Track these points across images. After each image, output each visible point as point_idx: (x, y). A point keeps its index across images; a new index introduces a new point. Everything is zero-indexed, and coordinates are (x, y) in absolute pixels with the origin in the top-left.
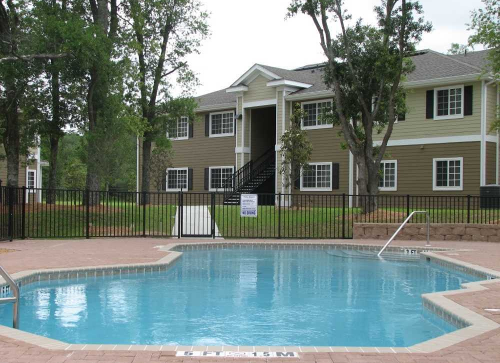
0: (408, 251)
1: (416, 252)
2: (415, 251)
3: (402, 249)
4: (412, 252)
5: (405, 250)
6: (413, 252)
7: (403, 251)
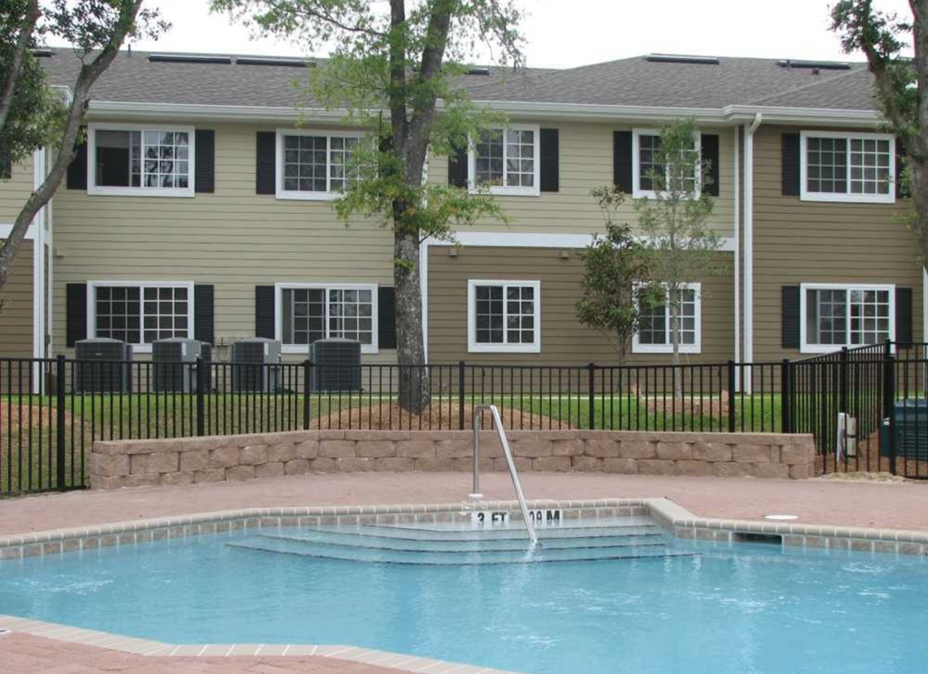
0: (481, 515)
1: (506, 517)
2: (503, 515)
3: (464, 513)
4: (494, 519)
5: (475, 515)
6: (499, 517)
7: (468, 518)
